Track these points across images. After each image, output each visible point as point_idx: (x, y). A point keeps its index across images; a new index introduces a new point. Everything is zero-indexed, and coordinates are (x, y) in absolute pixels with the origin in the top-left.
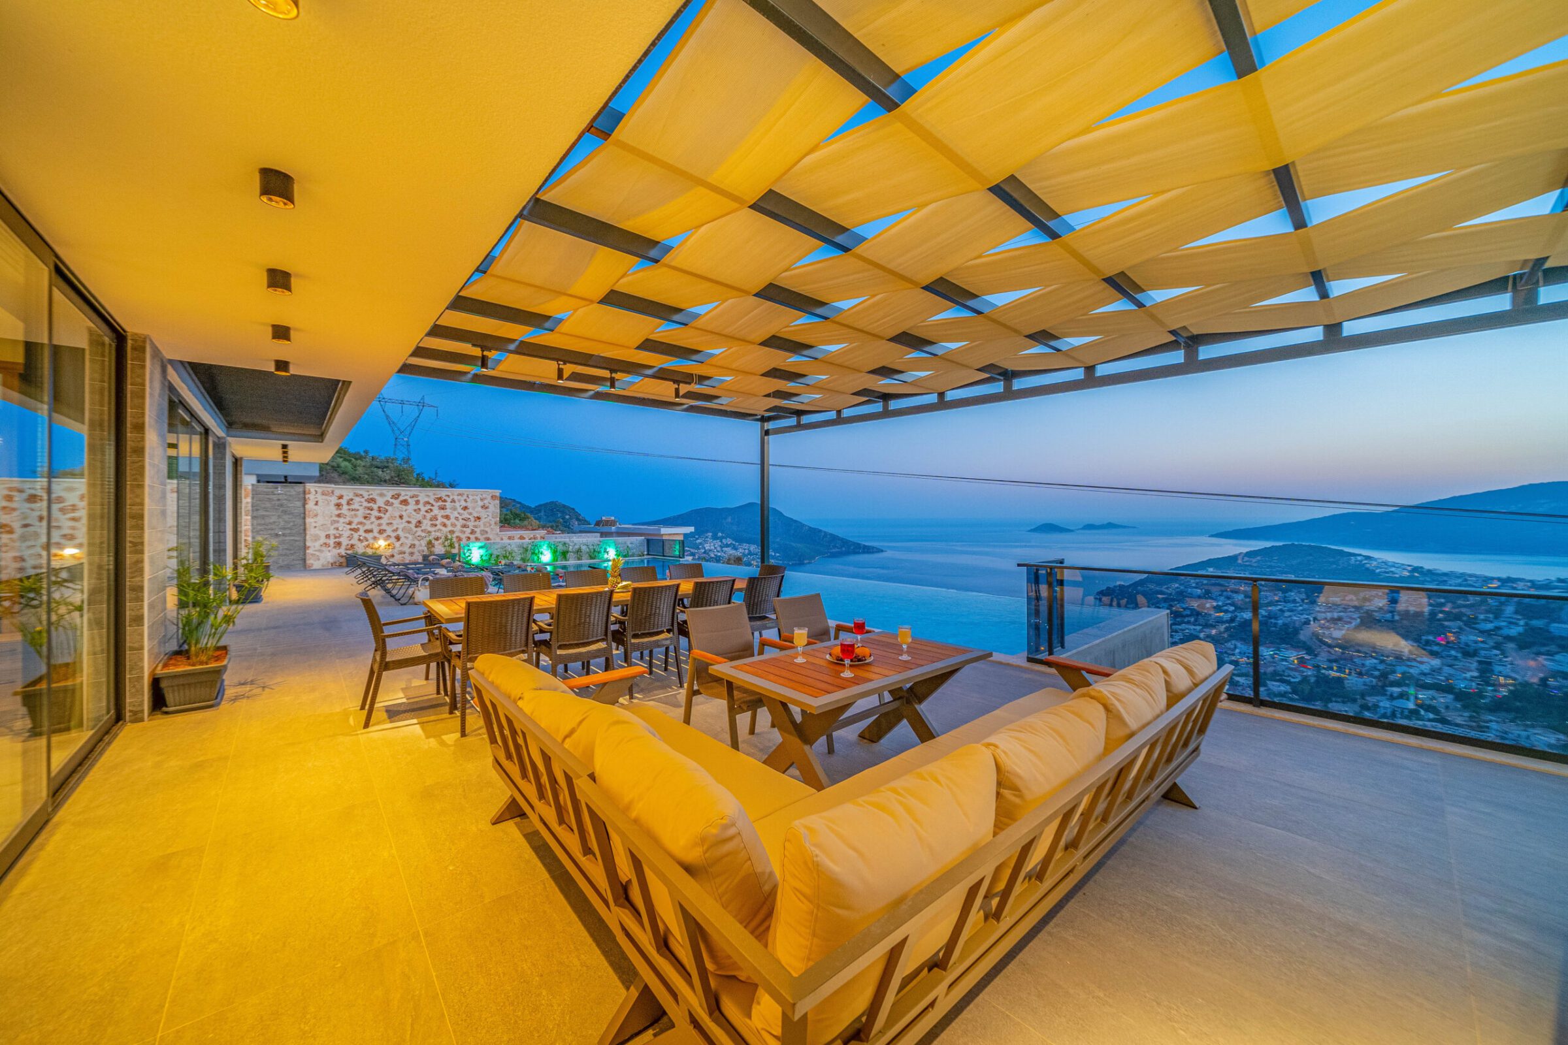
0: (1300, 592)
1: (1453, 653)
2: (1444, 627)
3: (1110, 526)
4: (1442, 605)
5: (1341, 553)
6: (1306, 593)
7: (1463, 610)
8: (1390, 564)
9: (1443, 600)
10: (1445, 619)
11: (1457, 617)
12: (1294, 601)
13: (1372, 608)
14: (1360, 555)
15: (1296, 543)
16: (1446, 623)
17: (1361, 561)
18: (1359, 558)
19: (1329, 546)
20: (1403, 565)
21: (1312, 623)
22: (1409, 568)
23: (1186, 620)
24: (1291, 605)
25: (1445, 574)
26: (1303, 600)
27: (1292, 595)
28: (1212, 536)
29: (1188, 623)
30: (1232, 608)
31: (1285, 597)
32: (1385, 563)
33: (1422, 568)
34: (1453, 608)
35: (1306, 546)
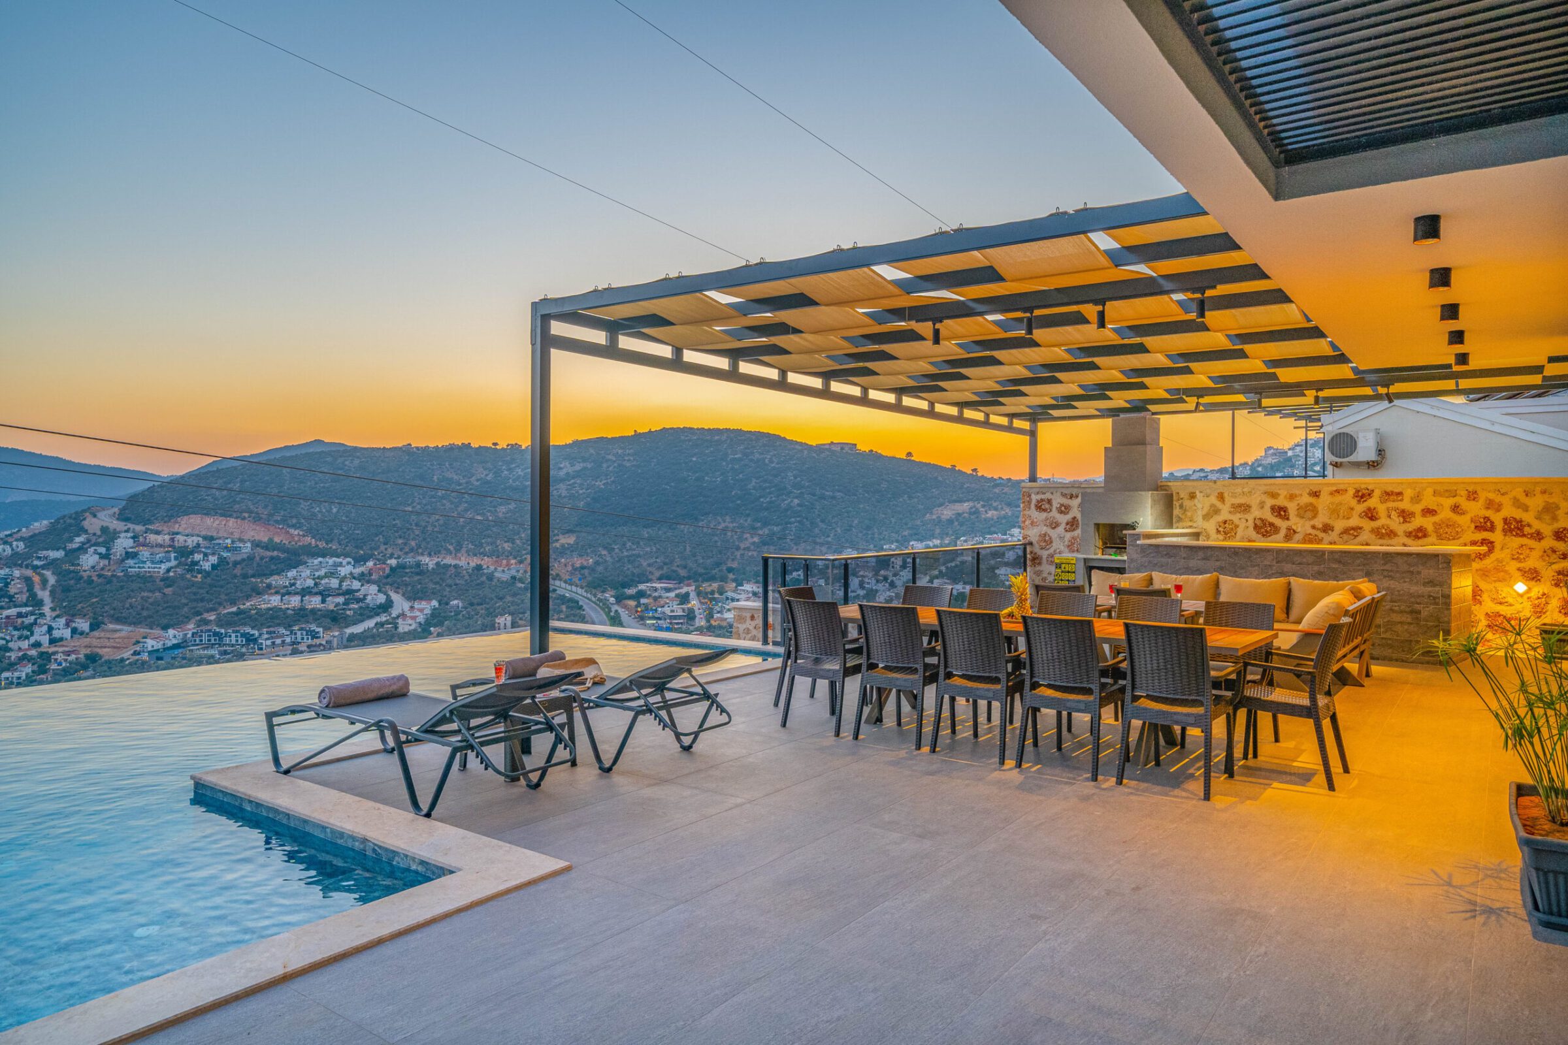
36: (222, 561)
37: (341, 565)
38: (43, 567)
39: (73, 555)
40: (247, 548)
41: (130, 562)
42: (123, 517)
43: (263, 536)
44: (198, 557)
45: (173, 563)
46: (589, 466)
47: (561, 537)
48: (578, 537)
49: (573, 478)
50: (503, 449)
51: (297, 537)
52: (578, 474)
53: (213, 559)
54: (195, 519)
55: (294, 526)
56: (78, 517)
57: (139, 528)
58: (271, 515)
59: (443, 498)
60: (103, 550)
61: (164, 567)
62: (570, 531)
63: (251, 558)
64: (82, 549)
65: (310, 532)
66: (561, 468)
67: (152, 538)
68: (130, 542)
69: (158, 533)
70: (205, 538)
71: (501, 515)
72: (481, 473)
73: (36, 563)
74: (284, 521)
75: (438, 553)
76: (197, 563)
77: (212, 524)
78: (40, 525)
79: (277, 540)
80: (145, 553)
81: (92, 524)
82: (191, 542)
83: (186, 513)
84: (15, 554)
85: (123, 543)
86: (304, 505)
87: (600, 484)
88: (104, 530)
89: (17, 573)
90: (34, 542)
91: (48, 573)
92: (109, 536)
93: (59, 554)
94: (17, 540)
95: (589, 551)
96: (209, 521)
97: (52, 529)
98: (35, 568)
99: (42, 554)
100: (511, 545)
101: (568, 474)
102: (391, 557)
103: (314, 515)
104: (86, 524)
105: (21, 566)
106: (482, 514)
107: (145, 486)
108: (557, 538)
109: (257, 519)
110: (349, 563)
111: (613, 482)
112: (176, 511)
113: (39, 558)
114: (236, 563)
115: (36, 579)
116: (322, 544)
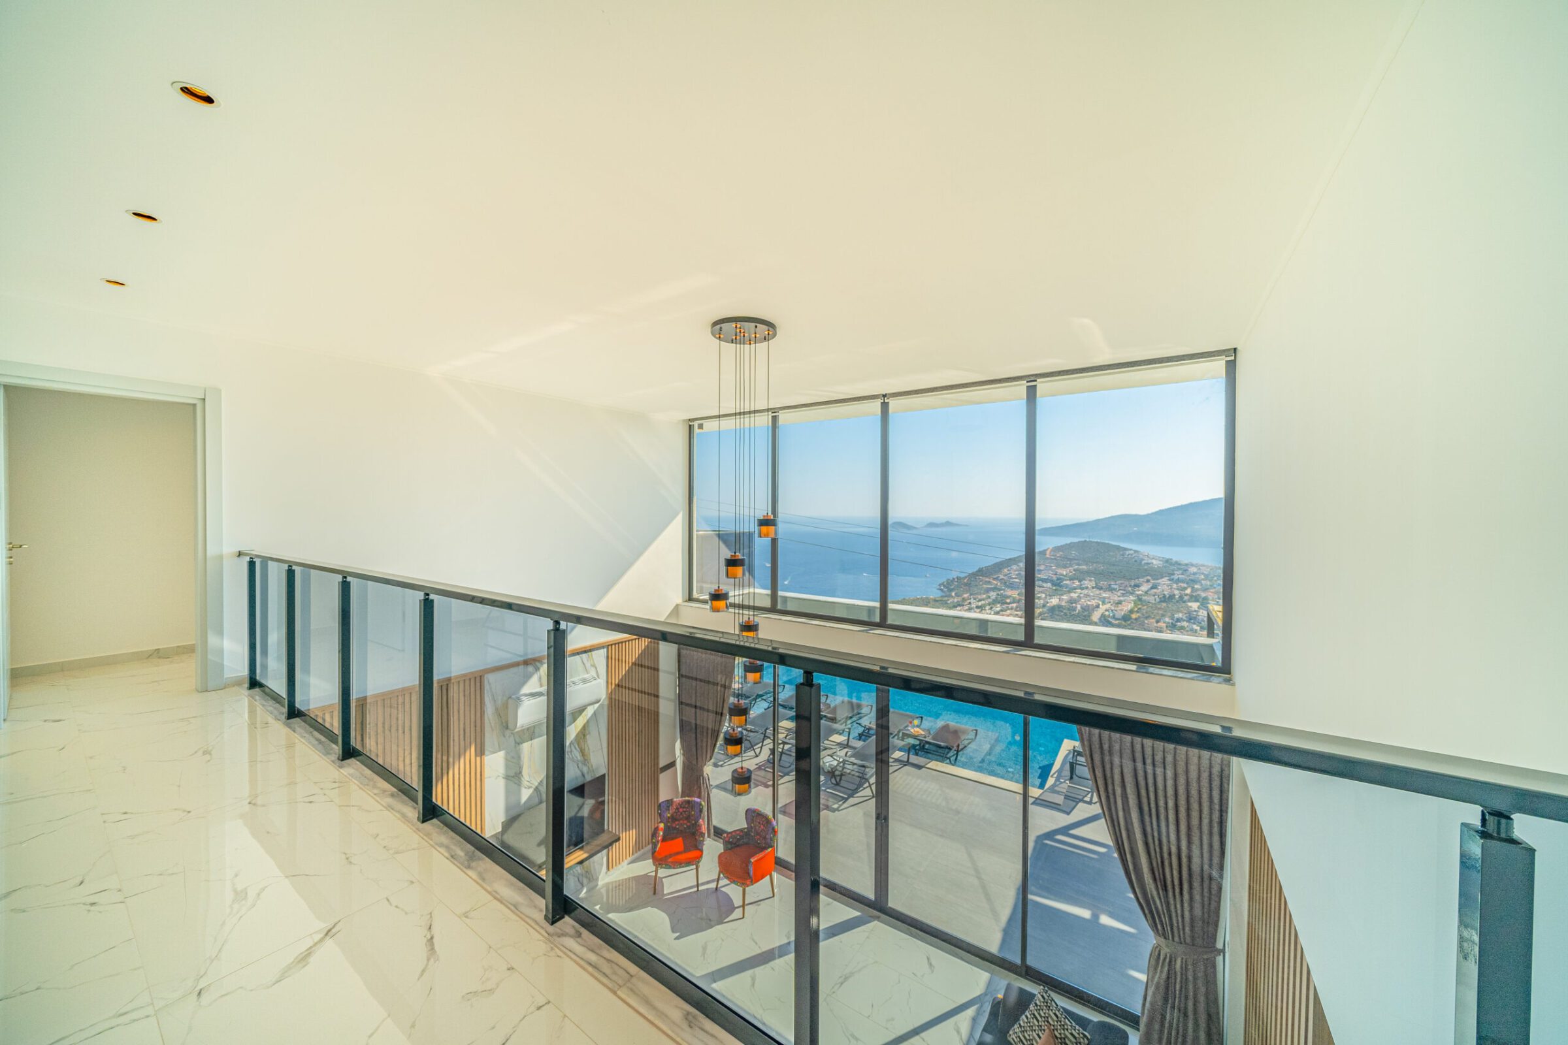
0: (1090, 580)
1: (1195, 627)
2: (1188, 607)
3: (947, 524)
4: (1185, 589)
5: (1118, 548)
6: (1095, 581)
7: (1199, 593)
9: (1185, 585)
10: (1189, 601)
11: (1195, 599)
12: (1087, 588)
13: (1140, 592)
14: (1131, 550)
15: (1088, 540)
16: (1190, 604)
17: (1133, 554)
18: (1132, 552)
21: (1101, 606)
22: (1164, 560)
23: (1010, 606)
24: (1085, 592)
25: (1186, 565)
26: (1093, 588)
27: (1086, 583)
29: (1012, 609)
30: (1043, 595)
31: (1081, 585)
33: (1171, 559)
34: (1192, 592)
35: (1094, 542)
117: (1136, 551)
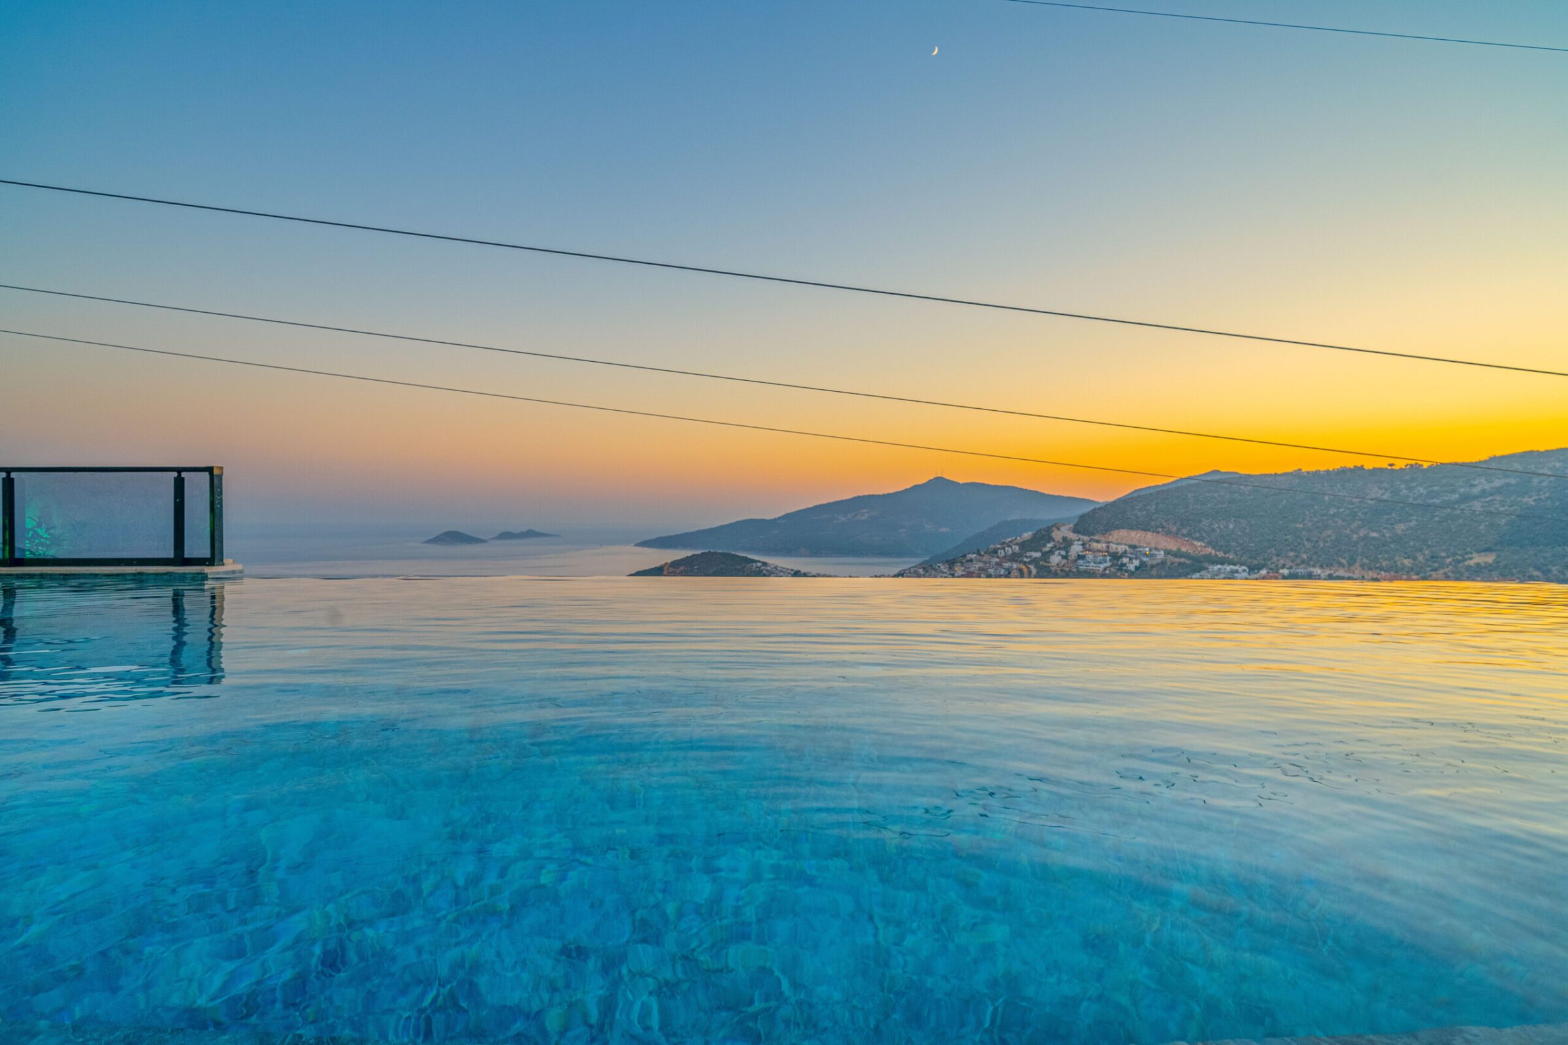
3: (530, 534)
5: (745, 559)
8: (779, 569)
14: (759, 561)
15: (712, 551)
17: (760, 567)
18: (759, 564)
19: (737, 553)
20: (788, 569)
28: (637, 545)
32: (776, 568)
35: (720, 553)
36: (1143, 564)
37: (1237, 571)
38: (1030, 563)
39: (1046, 556)
40: (1161, 555)
41: (1081, 562)
42: (1076, 530)
43: (1173, 546)
44: (1125, 560)
45: (1108, 564)
46: (1513, 481)
47: (1474, 555)
48: (1498, 556)
49: (1491, 495)
50: (1401, 469)
51: (1199, 547)
52: (1498, 491)
53: (1136, 563)
54: (1123, 533)
55: (1198, 539)
56: (1049, 530)
57: (1086, 538)
58: (1179, 530)
59: (1334, 515)
60: (1063, 553)
61: (1102, 566)
62: (1489, 550)
63: (1163, 563)
64: (1051, 552)
65: (1210, 543)
66: (1474, 486)
67: (1095, 545)
68: (1080, 548)
69: (1098, 542)
70: (1130, 546)
71: (1399, 532)
72: (1375, 492)
73: (1025, 560)
74: (1189, 534)
75: (1330, 565)
76: (1124, 565)
77: (1135, 536)
78: (1027, 535)
79: (1184, 549)
80: (1090, 556)
81: (1057, 535)
82: (1121, 549)
83: (1118, 528)
84: (1014, 554)
85: (1076, 548)
86: (1205, 522)
87: (1530, 501)
88: (1064, 539)
89: (1015, 566)
90: (1024, 546)
91: (1032, 567)
92: (1067, 544)
93: (1037, 555)
94: (1014, 545)
95: (1514, 571)
96: (1133, 534)
97: (1034, 538)
98: (1025, 563)
99: (1028, 554)
100: (1411, 561)
101: (1483, 491)
102: (1283, 567)
103: (1213, 530)
104: (1053, 535)
105: (1017, 561)
106: (1379, 531)
107: (1088, 509)
108: (1469, 556)
109: (1168, 533)
110: (1244, 571)
111: (1549, 498)
112: (1109, 528)
113: (1027, 557)
114: (1152, 567)
115: (1025, 570)
116: (1220, 554)
117: (765, 564)
